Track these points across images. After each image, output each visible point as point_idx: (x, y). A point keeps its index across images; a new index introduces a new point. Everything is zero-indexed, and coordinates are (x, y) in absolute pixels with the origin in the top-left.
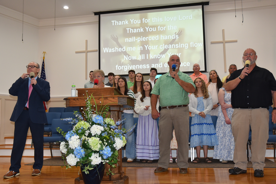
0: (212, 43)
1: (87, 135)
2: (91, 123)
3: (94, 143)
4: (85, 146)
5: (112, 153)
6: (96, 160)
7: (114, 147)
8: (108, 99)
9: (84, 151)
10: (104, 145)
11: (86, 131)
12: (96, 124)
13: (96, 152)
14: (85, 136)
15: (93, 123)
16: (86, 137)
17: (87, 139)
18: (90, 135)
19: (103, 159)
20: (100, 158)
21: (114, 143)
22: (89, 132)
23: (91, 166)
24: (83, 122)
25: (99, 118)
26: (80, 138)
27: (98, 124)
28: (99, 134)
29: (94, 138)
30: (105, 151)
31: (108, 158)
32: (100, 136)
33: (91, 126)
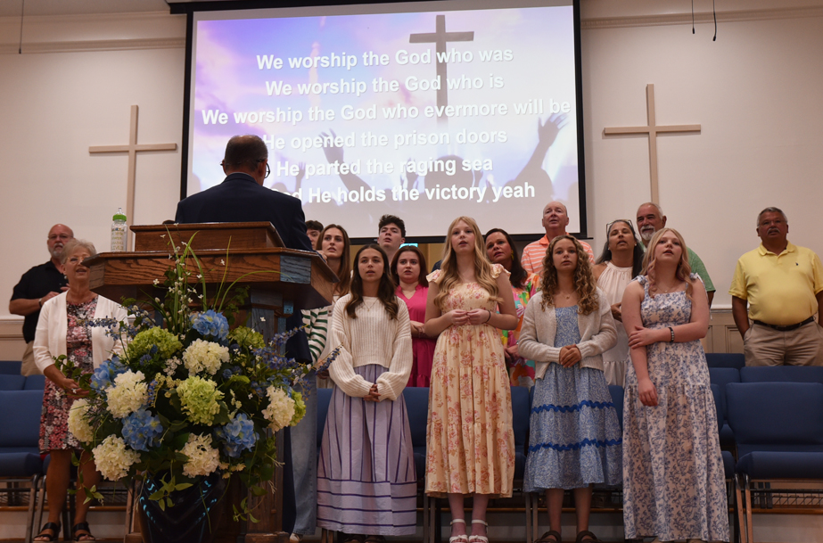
0: (607, 134)
1: (171, 373)
2: (183, 337)
3: (198, 393)
4: (165, 406)
5: (256, 437)
6: (200, 457)
7: (266, 417)
8: (244, 261)
9: (161, 424)
10: (232, 408)
11: (169, 361)
12: (203, 338)
13: (200, 429)
14: (165, 374)
15: (193, 335)
16: (169, 380)
17: (171, 383)
19: (223, 457)
20: (215, 453)
21: (266, 402)
22: (178, 362)
23: (182, 478)
24: (156, 331)
25: (216, 319)
26: (148, 379)
27: (211, 339)
28: (214, 372)
29: (197, 381)
30: (236, 428)
31: (244, 455)
32: (219, 378)
33: (186, 344)
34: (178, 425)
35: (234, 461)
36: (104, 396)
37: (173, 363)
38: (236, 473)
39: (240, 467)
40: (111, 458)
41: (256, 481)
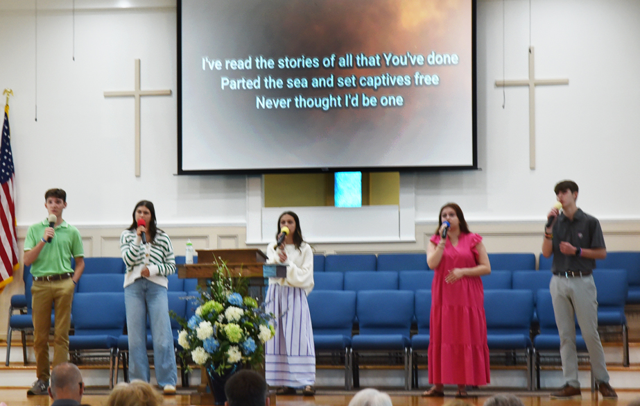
1: (220, 321)
2: (224, 305)
3: (233, 331)
4: (220, 336)
6: (234, 355)
7: (259, 338)
9: (219, 343)
10: (245, 335)
12: (233, 305)
13: (234, 344)
15: (228, 305)
17: (221, 325)
18: (225, 322)
19: (243, 355)
20: (240, 354)
21: (259, 332)
22: (223, 316)
23: (227, 363)
24: (213, 302)
25: (237, 297)
26: (213, 325)
27: (236, 306)
28: (238, 320)
29: (232, 325)
30: (247, 343)
31: (251, 354)
32: (240, 323)
33: (226, 308)
34: (225, 343)
35: (247, 356)
36: (195, 331)
37: (221, 317)
38: (247, 361)
39: (250, 359)
40: (199, 356)
41: (255, 363)
